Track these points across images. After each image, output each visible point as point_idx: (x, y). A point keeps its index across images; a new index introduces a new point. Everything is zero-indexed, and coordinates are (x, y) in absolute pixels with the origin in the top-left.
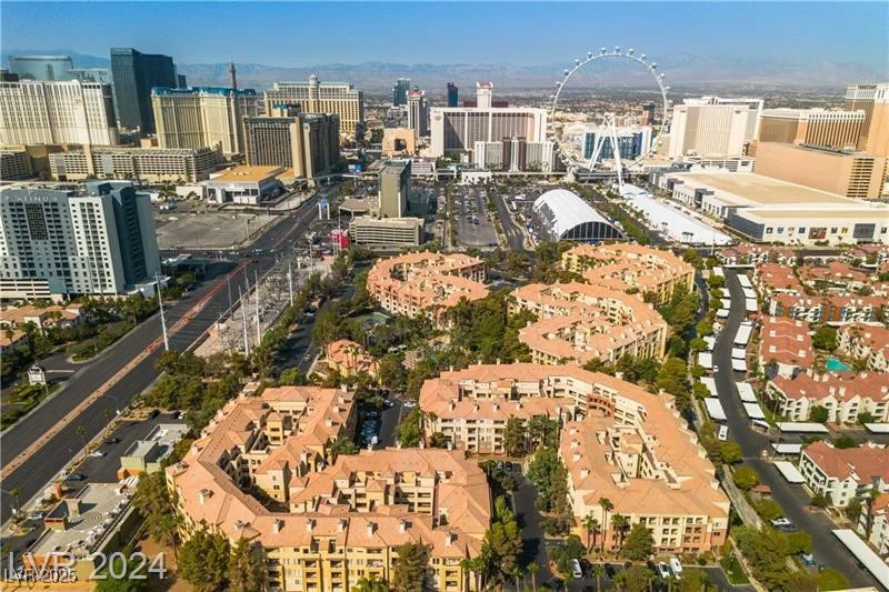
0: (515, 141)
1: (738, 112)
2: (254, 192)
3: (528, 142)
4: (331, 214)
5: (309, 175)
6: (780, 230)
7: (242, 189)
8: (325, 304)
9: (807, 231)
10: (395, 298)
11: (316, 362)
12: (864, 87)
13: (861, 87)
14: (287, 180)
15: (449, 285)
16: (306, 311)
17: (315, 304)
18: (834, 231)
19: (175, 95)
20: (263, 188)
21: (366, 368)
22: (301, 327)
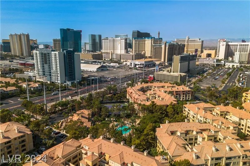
2: (143, 64)
5: (166, 61)
7: (139, 63)
19: (139, 40)
20: (146, 64)
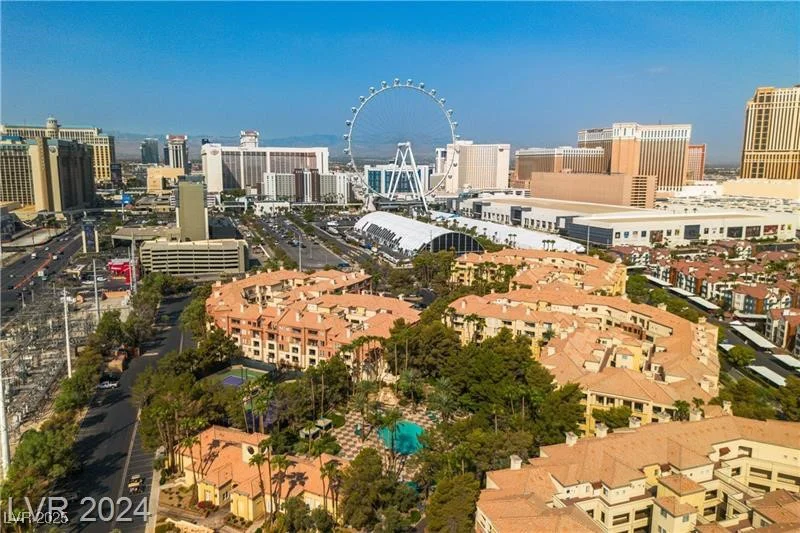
0: (307, 173)
1: (501, 150)
3: (320, 172)
4: (100, 245)
5: (58, 208)
6: (627, 234)
8: (133, 363)
9: (648, 234)
10: (271, 336)
11: (156, 490)
12: (593, 131)
13: (589, 131)
14: (24, 215)
15: (351, 308)
16: (102, 380)
17: (116, 364)
18: (669, 233)
21: (298, 489)
22: (97, 411)
